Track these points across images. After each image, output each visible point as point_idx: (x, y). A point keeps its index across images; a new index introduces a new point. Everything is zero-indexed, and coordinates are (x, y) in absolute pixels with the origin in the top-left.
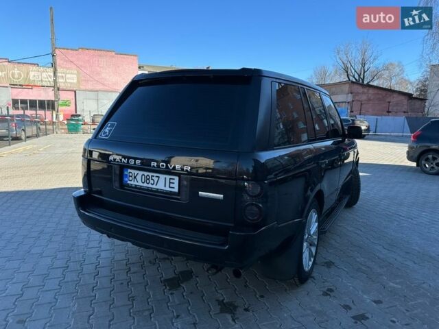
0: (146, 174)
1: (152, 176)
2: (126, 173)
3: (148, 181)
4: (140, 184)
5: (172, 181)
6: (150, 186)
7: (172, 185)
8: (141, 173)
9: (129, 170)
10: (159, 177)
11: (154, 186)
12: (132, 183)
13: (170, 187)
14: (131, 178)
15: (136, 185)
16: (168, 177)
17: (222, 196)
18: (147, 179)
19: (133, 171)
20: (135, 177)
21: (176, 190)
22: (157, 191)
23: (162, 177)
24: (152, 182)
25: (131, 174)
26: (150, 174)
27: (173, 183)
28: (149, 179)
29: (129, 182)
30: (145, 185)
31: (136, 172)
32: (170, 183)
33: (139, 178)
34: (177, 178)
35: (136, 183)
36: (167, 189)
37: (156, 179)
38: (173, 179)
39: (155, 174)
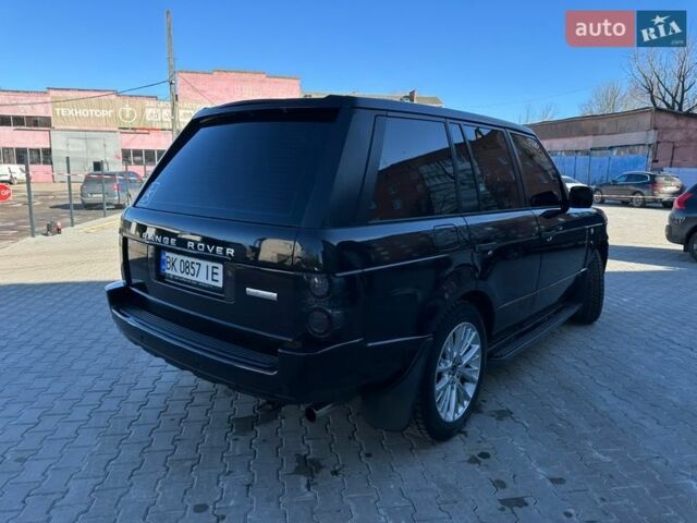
4: (179, 274)
5: (215, 270)
6: (189, 277)
7: (215, 277)
8: (180, 257)
9: (167, 254)
11: (194, 278)
13: (213, 280)
14: (168, 266)
15: (174, 276)
16: (211, 264)
17: (275, 295)
21: (220, 284)
22: (198, 284)
23: (204, 263)
26: (191, 260)
28: (189, 267)
29: (167, 271)
30: (184, 276)
31: (174, 256)
32: (213, 273)
33: (177, 264)
34: (220, 266)
36: (210, 282)
37: (197, 267)
39: (195, 260)
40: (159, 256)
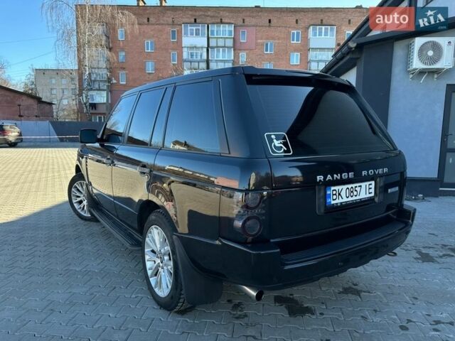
0: (350, 186)
1: (356, 187)
2: (328, 192)
3: (352, 194)
4: (345, 200)
6: (354, 198)
7: (370, 191)
8: (345, 187)
9: (333, 188)
10: (361, 186)
11: (358, 198)
12: (337, 201)
15: (341, 203)
16: (368, 183)
17: (398, 187)
18: (351, 192)
19: (336, 188)
20: (339, 194)
21: (373, 195)
24: (355, 193)
25: (334, 192)
27: (371, 188)
29: (333, 202)
30: (350, 199)
33: (343, 194)
34: (373, 183)
35: (341, 200)
36: (368, 195)
37: (358, 189)
38: (371, 184)
39: (358, 185)
40: (326, 192)
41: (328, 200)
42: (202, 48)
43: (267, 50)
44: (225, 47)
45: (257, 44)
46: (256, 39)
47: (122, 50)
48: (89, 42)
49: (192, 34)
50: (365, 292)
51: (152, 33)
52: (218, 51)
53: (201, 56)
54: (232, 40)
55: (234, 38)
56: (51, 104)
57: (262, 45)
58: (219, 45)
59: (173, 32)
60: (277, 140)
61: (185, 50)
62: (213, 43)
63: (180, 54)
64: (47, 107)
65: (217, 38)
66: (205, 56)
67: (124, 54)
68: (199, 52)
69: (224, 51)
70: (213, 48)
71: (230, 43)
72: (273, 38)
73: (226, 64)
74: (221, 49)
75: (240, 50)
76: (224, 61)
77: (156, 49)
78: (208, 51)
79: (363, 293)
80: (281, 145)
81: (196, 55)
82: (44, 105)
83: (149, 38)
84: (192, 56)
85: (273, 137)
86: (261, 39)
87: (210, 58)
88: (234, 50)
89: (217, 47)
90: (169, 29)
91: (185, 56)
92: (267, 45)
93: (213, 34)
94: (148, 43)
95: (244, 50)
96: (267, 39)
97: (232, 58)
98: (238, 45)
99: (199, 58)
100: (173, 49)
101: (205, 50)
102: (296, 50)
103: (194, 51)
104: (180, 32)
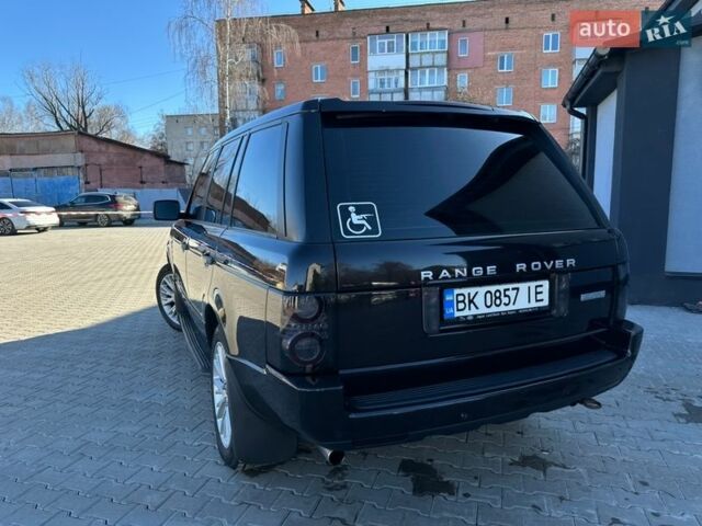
0: (493, 289)
1: (505, 290)
2: (448, 298)
3: (498, 301)
4: (483, 310)
5: (539, 290)
6: (503, 308)
7: (539, 297)
8: (482, 290)
9: (457, 291)
10: (518, 289)
12: (466, 313)
13: (537, 301)
14: (461, 306)
15: (475, 316)
16: (533, 284)
17: (603, 292)
18: (497, 297)
19: (465, 291)
20: (471, 301)
21: (546, 303)
23: (523, 287)
24: (505, 300)
25: (461, 298)
26: (502, 288)
27: (541, 293)
28: (499, 298)
29: (457, 314)
30: (494, 309)
31: (472, 290)
32: (537, 293)
33: (479, 300)
34: (546, 284)
35: (474, 311)
36: (534, 304)
37: (512, 294)
38: (541, 286)
39: (510, 286)
40: (441, 297)
41: (448, 311)
42: (398, 70)
43: (502, 68)
44: (433, 66)
45: (485, 59)
46: (485, 50)
47: (280, 81)
48: (230, 73)
49: (382, 50)
50: (556, 465)
51: (322, 53)
52: (423, 74)
53: (396, 83)
54: (445, 56)
55: (448, 52)
56: (182, 164)
57: (495, 59)
58: (424, 64)
59: (355, 49)
60: (358, 213)
61: (371, 75)
62: (414, 62)
63: (364, 83)
64: (178, 168)
65: (421, 54)
66: (402, 84)
67: (281, 87)
68: (393, 77)
69: (432, 73)
70: (414, 69)
71: (441, 59)
72: (512, 48)
73: (435, 93)
74: (427, 71)
75: (458, 69)
76: (433, 89)
77: (328, 77)
78: (406, 74)
79: (553, 468)
80: (364, 222)
81: (389, 83)
82: (173, 166)
83: (318, 61)
84: (382, 83)
85: (351, 209)
86: (493, 50)
87: (410, 86)
88: (449, 70)
89: (421, 67)
90: (349, 45)
91: (372, 85)
92: (502, 58)
93: (414, 47)
94: (316, 69)
95: (466, 69)
96: (502, 49)
97: (445, 83)
98: (455, 63)
99: (393, 86)
100: (354, 76)
101: (403, 73)
102: (552, 64)
103: (386, 77)
104: (364, 49)
